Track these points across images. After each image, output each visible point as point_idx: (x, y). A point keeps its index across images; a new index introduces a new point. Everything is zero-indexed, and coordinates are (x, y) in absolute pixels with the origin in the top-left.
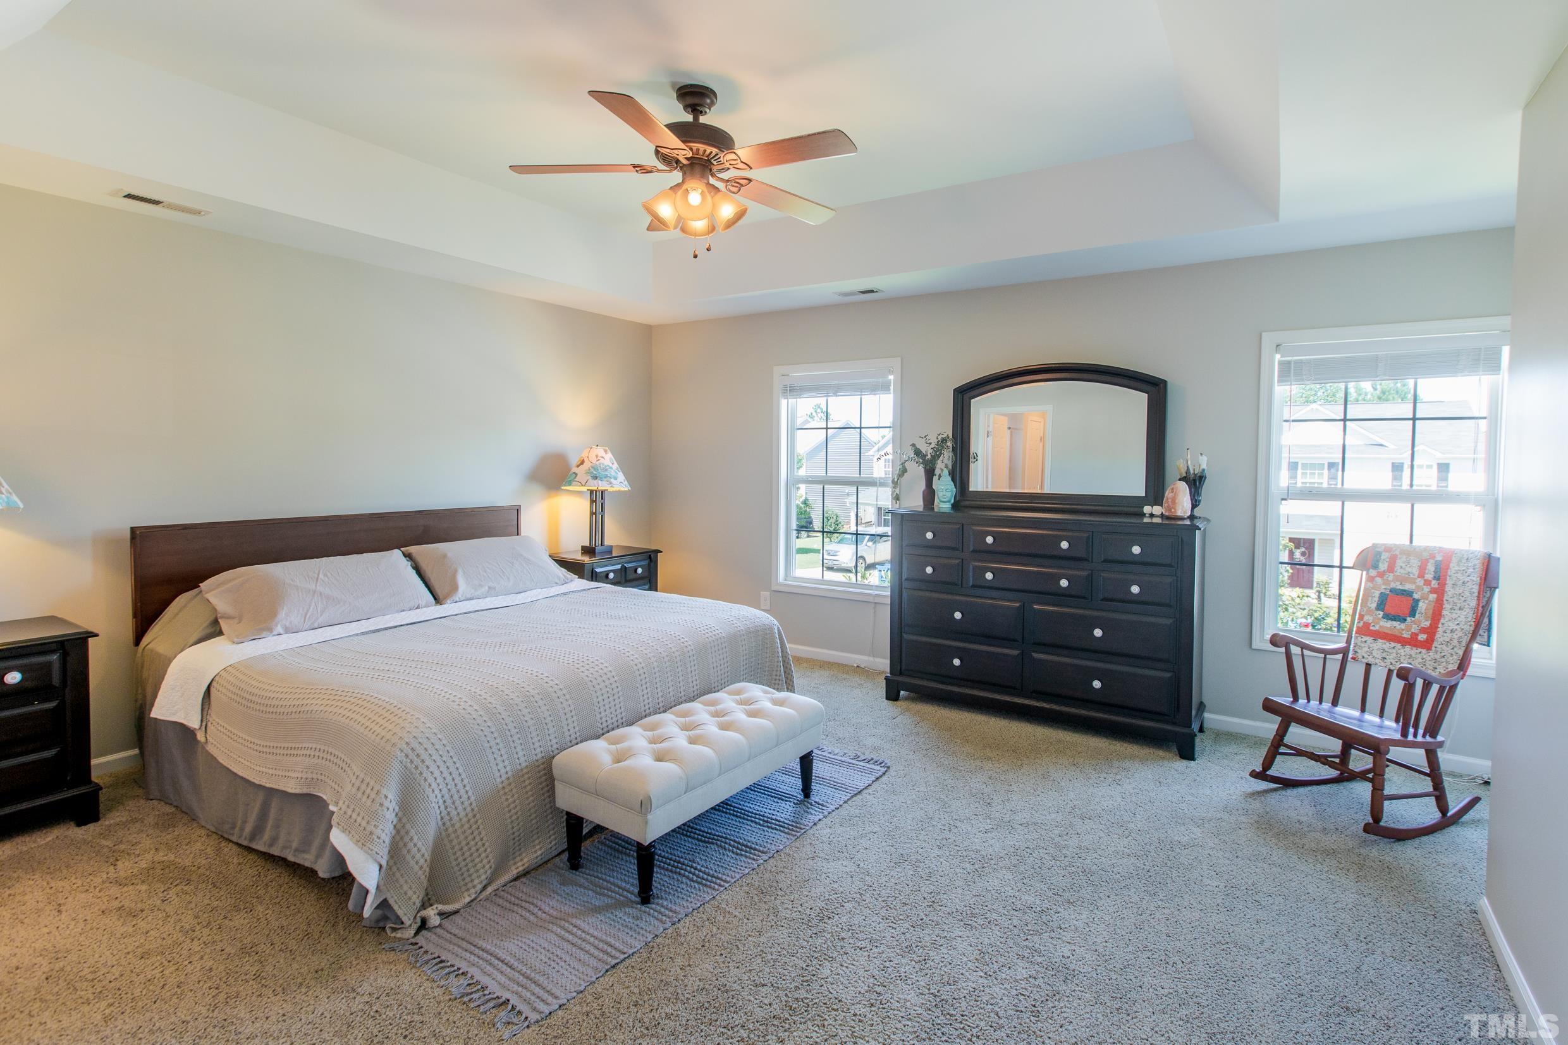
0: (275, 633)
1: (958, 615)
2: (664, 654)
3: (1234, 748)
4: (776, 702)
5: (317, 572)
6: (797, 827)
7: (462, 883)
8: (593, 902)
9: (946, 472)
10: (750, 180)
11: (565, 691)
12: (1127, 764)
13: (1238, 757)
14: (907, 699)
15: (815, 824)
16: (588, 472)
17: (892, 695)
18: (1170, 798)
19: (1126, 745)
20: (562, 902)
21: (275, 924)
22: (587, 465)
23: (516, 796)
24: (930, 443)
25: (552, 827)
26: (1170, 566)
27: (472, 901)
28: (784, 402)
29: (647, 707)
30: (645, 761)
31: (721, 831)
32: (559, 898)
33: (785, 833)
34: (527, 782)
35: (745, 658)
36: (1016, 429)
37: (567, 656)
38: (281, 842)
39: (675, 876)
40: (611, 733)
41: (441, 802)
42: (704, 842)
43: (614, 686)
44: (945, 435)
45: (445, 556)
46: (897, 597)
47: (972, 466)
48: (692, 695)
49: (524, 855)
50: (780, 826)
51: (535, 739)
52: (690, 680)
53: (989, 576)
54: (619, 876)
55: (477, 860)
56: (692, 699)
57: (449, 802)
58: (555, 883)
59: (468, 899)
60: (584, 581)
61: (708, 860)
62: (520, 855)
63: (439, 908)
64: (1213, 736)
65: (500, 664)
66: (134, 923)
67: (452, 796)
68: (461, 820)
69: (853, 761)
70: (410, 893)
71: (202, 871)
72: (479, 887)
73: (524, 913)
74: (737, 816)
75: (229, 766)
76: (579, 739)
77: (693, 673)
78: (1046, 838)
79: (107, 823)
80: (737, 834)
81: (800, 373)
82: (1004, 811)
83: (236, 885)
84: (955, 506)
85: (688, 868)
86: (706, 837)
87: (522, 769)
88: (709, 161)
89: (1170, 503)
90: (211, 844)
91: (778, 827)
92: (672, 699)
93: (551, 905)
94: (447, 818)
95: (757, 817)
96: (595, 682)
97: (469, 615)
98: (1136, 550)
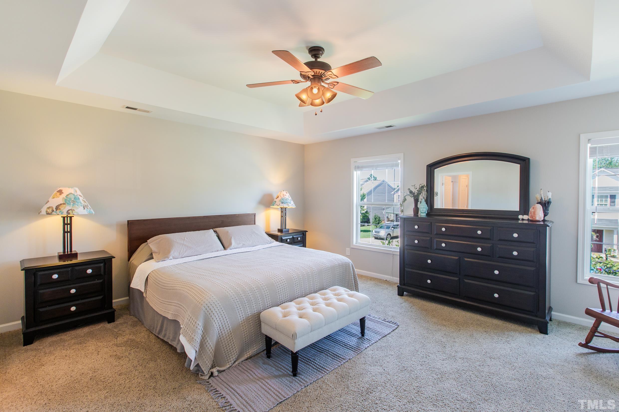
0: (170, 259)
1: (429, 261)
2: (305, 273)
3: (568, 330)
4: (350, 296)
5: (184, 237)
6: (358, 349)
7: (226, 359)
8: (274, 373)
9: (423, 200)
10: (338, 83)
11: (265, 287)
12: (512, 333)
13: (571, 335)
14: (407, 295)
15: (366, 348)
16: (280, 201)
17: (400, 294)
18: (536, 352)
19: (511, 324)
20: (263, 371)
21: (163, 368)
22: (280, 198)
23: (247, 327)
24: (416, 188)
25: (260, 340)
26: (533, 243)
27: (230, 367)
28: (355, 173)
29: (298, 294)
30: (295, 318)
31: (327, 348)
32: (262, 369)
33: (353, 351)
34: (251, 322)
35: (338, 276)
36: (455, 182)
37: (267, 273)
38: (167, 337)
39: (307, 366)
40: (284, 304)
41: (219, 328)
42: (320, 352)
43: (285, 285)
44: (423, 185)
45: (228, 232)
46: (402, 253)
47: (435, 198)
48: (316, 290)
49: (250, 350)
50: (351, 348)
51: (254, 305)
52: (315, 284)
53: (443, 245)
54: (285, 363)
55: (232, 351)
56: (316, 292)
57: (221, 328)
58: (261, 363)
59: (228, 366)
60: (278, 242)
61: (321, 360)
62: (248, 350)
63: (218, 369)
64: (557, 323)
65: (242, 274)
66: (119, 361)
67: (222, 326)
68: (226, 335)
69: (383, 322)
70: (207, 362)
71: (142, 344)
72: (233, 362)
73: (248, 374)
74: (333, 342)
75: (152, 306)
76: (271, 306)
77: (317, 281)
78: (473, 366)
79: (117, 323)
80: (333, 349)
81: (362, 161)
82: (452, 351)
83: (152, 351)
84: (428, 215)
85: (313, 363)
86: (320, 350)
87: (249, 317)
88: (321, 76)
89: (532, 214)
90: (147, 334)
91: (350, 348)
92: (308, 291)
93: (259, 372)
94: (221, 334)
95: (342, 343)
96: (277, 284)
97: (235, 254)
98: (515, 235)
